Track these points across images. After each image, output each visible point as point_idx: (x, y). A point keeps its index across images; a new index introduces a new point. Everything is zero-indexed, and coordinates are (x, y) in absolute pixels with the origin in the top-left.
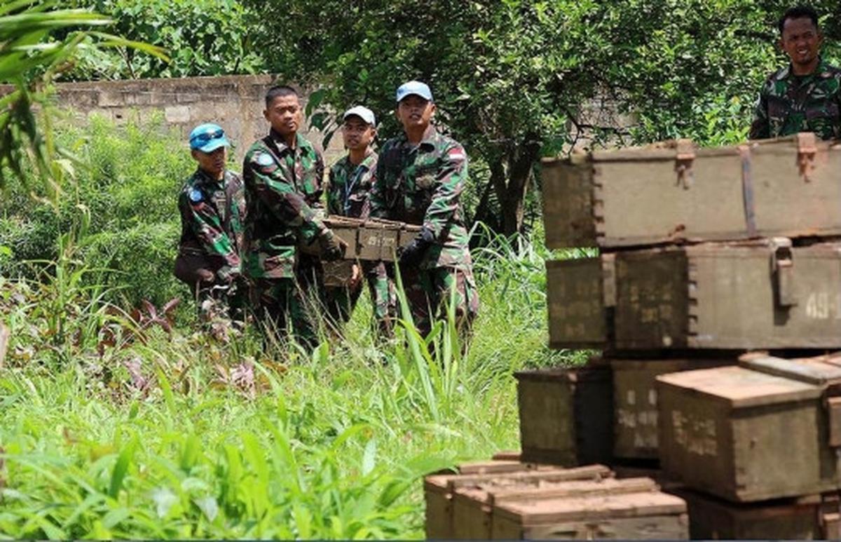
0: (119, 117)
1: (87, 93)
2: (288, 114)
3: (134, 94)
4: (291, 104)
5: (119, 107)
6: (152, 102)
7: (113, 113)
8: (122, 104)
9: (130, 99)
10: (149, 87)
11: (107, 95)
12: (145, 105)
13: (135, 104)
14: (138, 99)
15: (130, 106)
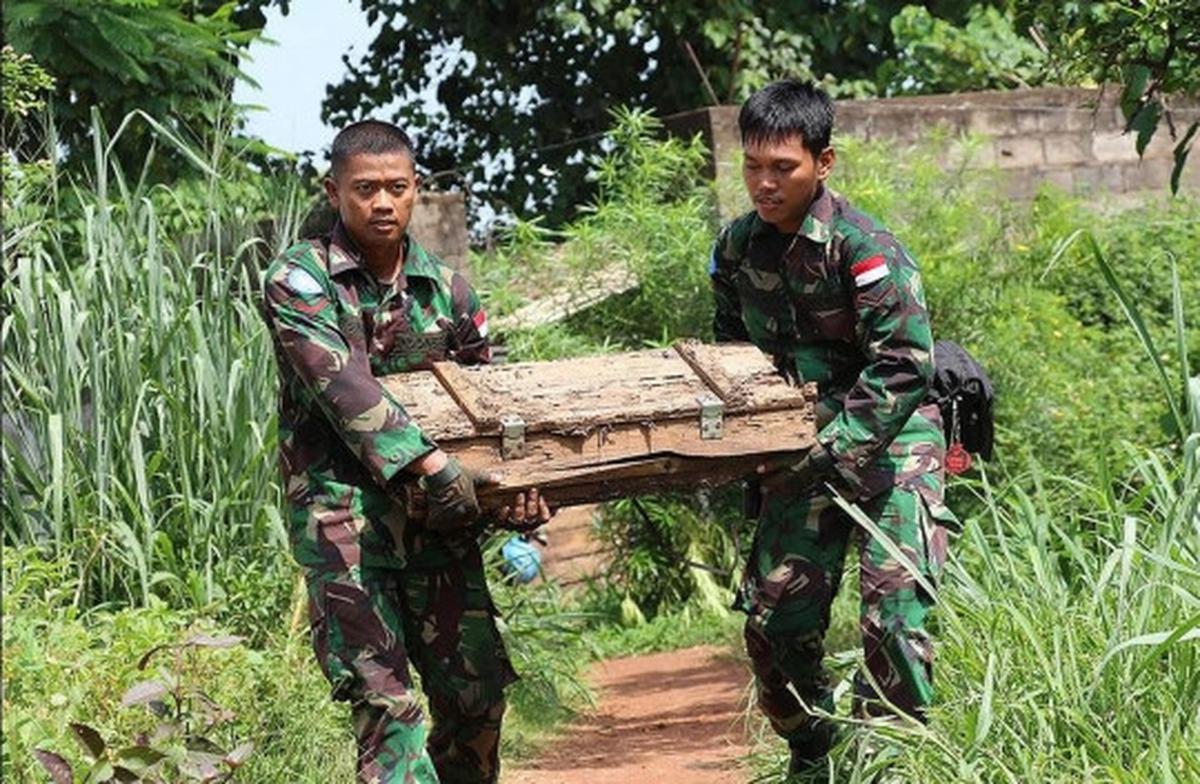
0: (1007, 154)
1: (947, 114)
2: (383, 199)
3: (1036, 114)
4: (392, 174)
5: (1008, 137)
6: (1070, 127)
7: (996, 148)
8: (1013, 132)
9: (1028, 123)
10: (1063, 100)
11: (985, 115)
12: (1056, 132)
13: (1038, 131)
14: (1043, 123)
15: (1028, 134)
